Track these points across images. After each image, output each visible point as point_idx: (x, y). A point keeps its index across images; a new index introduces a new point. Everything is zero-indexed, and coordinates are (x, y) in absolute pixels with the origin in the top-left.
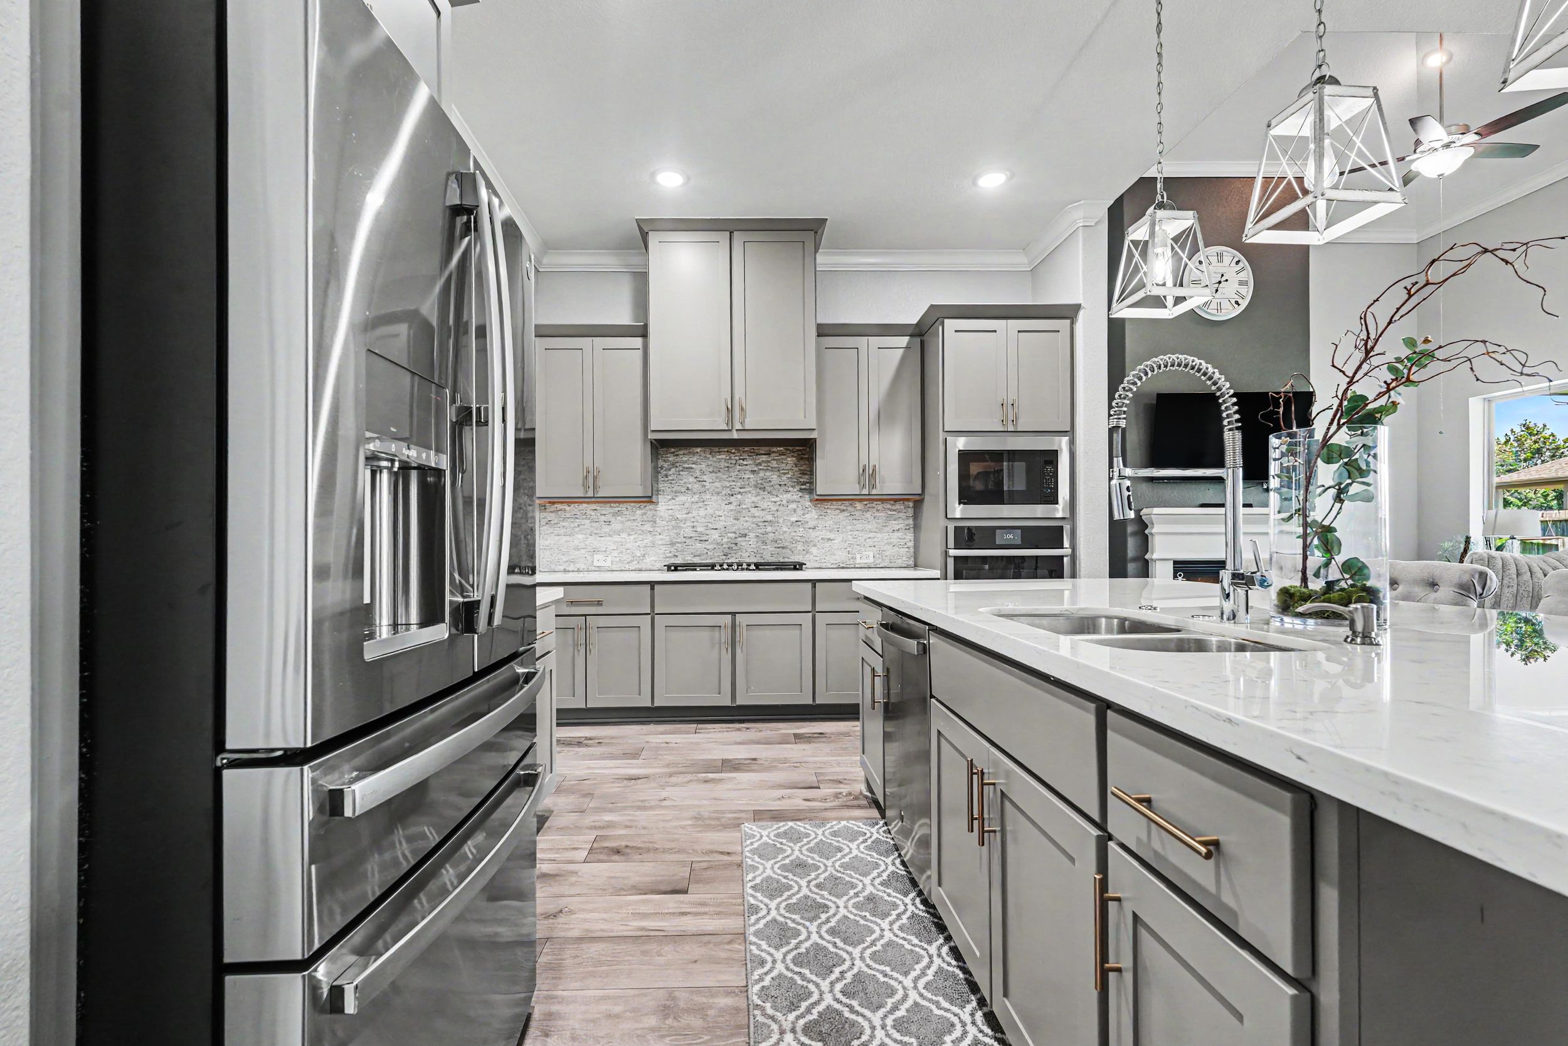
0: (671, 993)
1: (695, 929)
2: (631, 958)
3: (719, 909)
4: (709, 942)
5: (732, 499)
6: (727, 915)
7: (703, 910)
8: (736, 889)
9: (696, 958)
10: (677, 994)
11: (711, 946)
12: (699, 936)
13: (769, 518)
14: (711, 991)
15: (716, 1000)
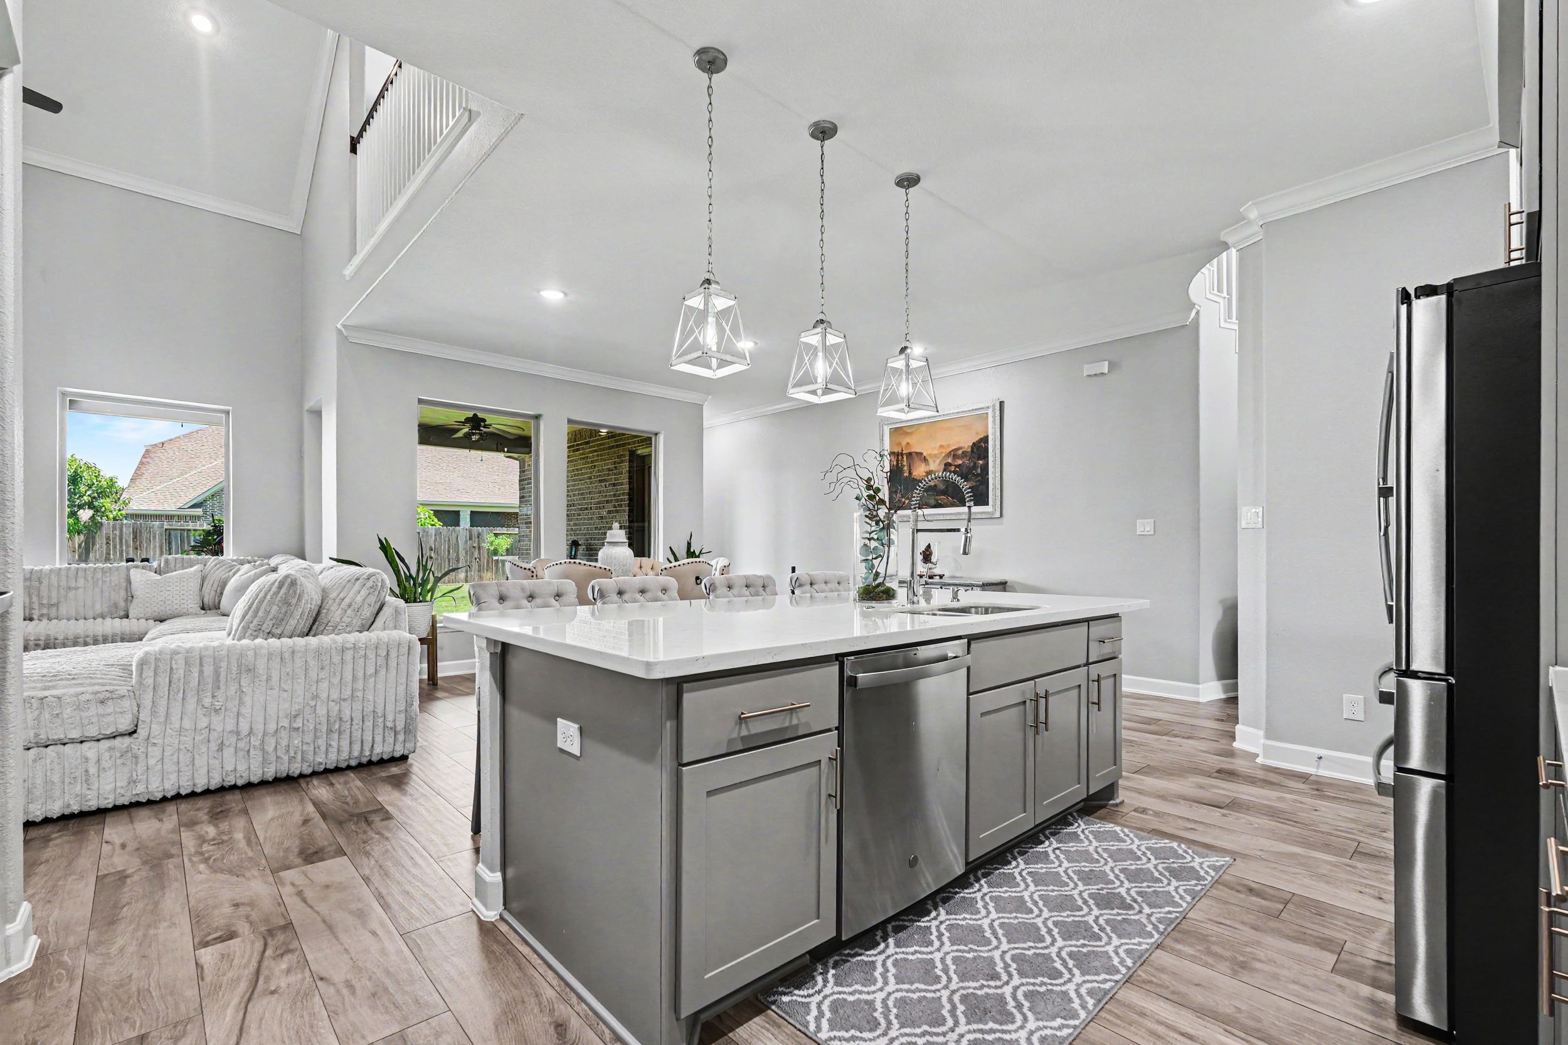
0: (1234, 974)
1: (1183, 1013)
2: (1277, 1022)
3: (1140, 1019)
4: (1173, 993)
6: (1130, 1007)
7: (1161, 1029)
8: (1094, 1032)
9: (1195, 987)
10: (1228, 971)
11: (1172, 988)
12: (1182, 1003)
14: (1193, 959)
15: (1193, 953)
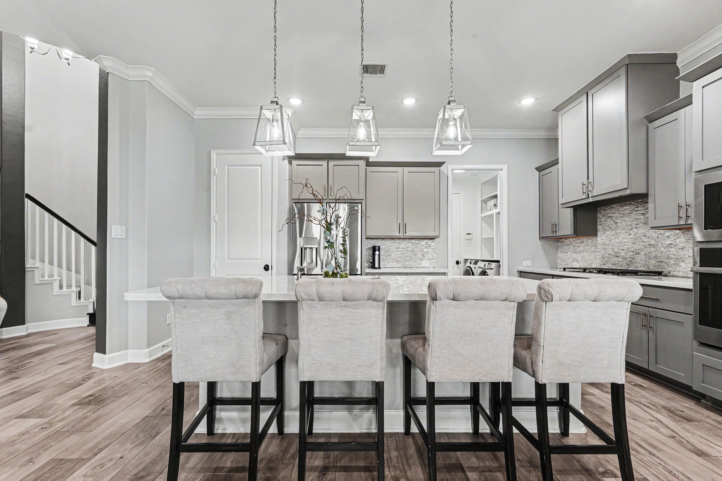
5: (631, 232)
13: (653, 242)
